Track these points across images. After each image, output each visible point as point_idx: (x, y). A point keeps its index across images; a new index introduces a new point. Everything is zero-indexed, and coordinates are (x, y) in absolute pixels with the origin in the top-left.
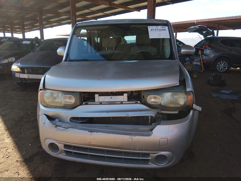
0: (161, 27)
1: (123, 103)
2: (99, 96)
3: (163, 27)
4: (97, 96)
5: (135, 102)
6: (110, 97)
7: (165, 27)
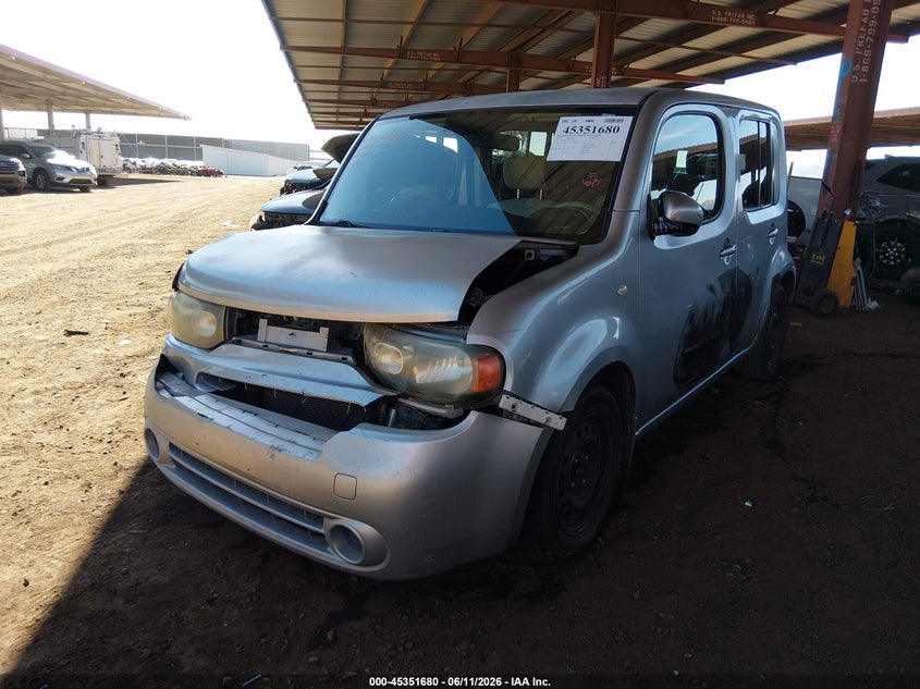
0: (608, 121)
1: (314, 353)
2: (268, 324)
3: (613, 121)
4: (263, 323)
5: (340, 357)
6: (291, 331)
7: (622, 121)
